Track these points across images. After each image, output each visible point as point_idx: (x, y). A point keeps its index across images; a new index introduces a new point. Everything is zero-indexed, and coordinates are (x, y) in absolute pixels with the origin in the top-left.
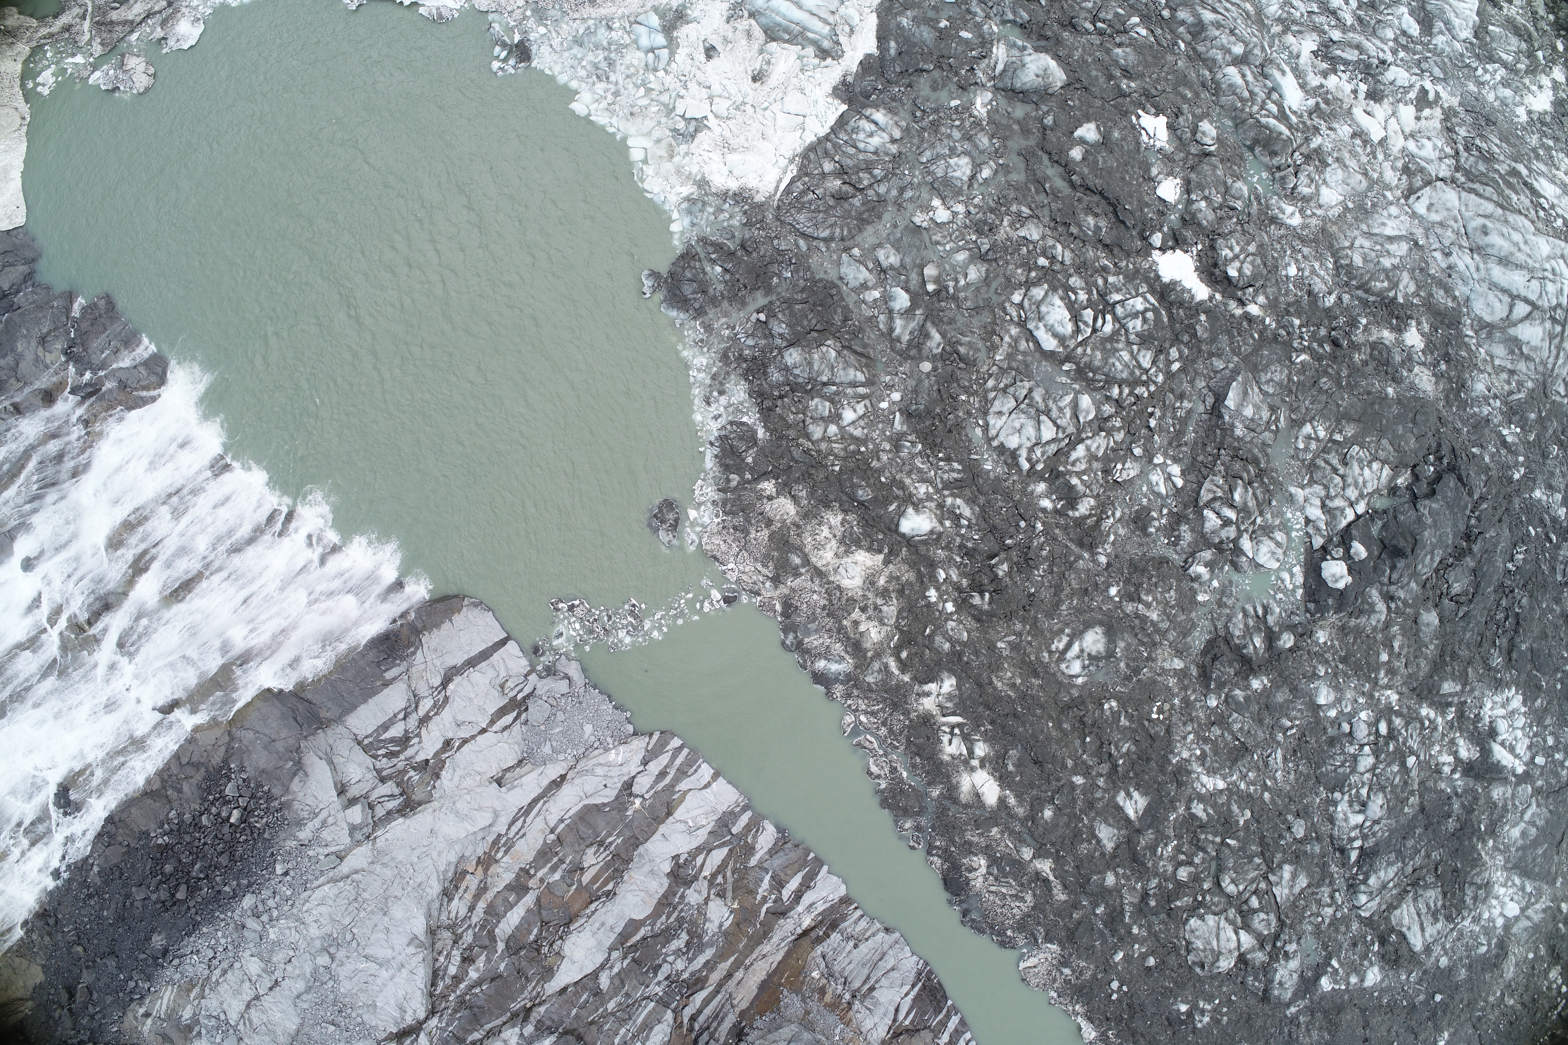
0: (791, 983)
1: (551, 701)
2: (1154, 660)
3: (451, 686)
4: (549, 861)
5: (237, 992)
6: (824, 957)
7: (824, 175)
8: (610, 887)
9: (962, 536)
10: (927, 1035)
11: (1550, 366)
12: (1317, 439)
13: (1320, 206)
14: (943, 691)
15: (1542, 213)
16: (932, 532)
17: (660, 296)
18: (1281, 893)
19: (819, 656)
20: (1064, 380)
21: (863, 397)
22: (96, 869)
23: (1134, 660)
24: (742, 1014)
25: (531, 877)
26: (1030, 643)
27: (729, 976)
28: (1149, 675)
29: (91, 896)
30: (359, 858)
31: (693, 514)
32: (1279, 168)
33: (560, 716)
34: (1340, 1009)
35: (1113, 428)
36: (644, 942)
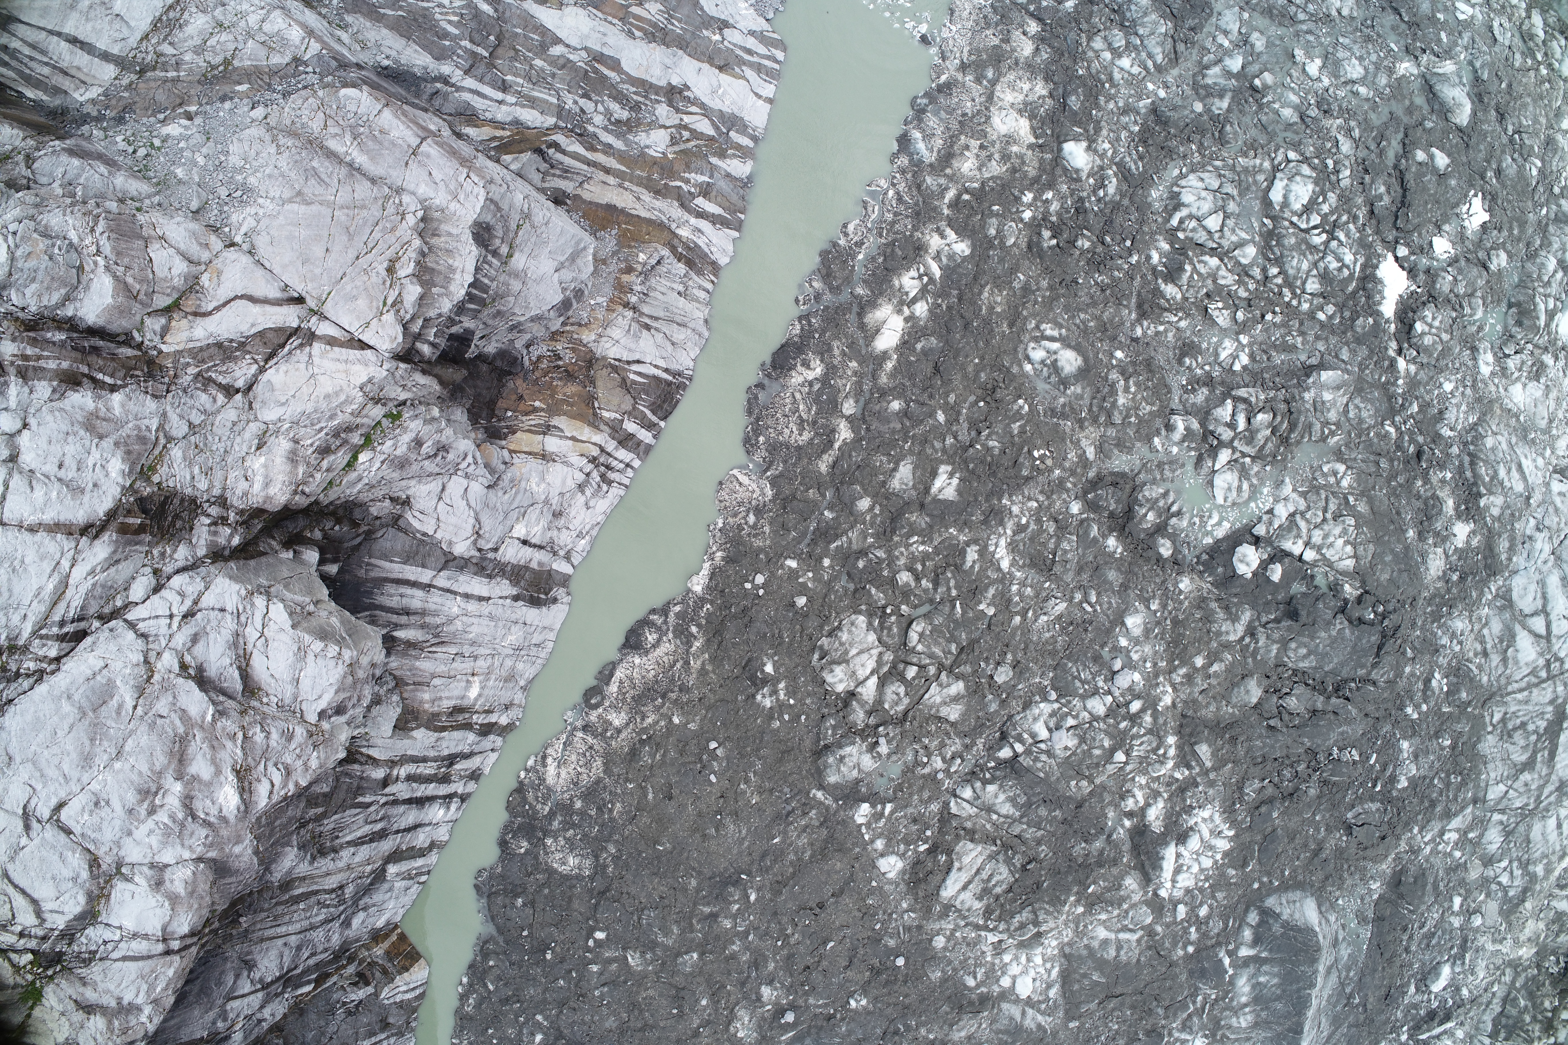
0: (625, 235)
2: (1082, 428)
6: (659, 262)
8: (638, 32)
9: (1089, 197)
10: (627, 403)
11: (1510, 689)
12: (1338, 482)
13: (1506, 389)
14: (954, 247)
16: (1077, 171)
18: (934, 695)
19: (922, 131)
20: (1256, 224)
21: (1146, 68)
23: (1072, 408)
24: (577, 197)
26: (1035, 302)
27: (607, 171)
28: (1067, 430)
32: (1511, 336)
34: (841, 851)
35: (1245, 284)
36: (605, 78)
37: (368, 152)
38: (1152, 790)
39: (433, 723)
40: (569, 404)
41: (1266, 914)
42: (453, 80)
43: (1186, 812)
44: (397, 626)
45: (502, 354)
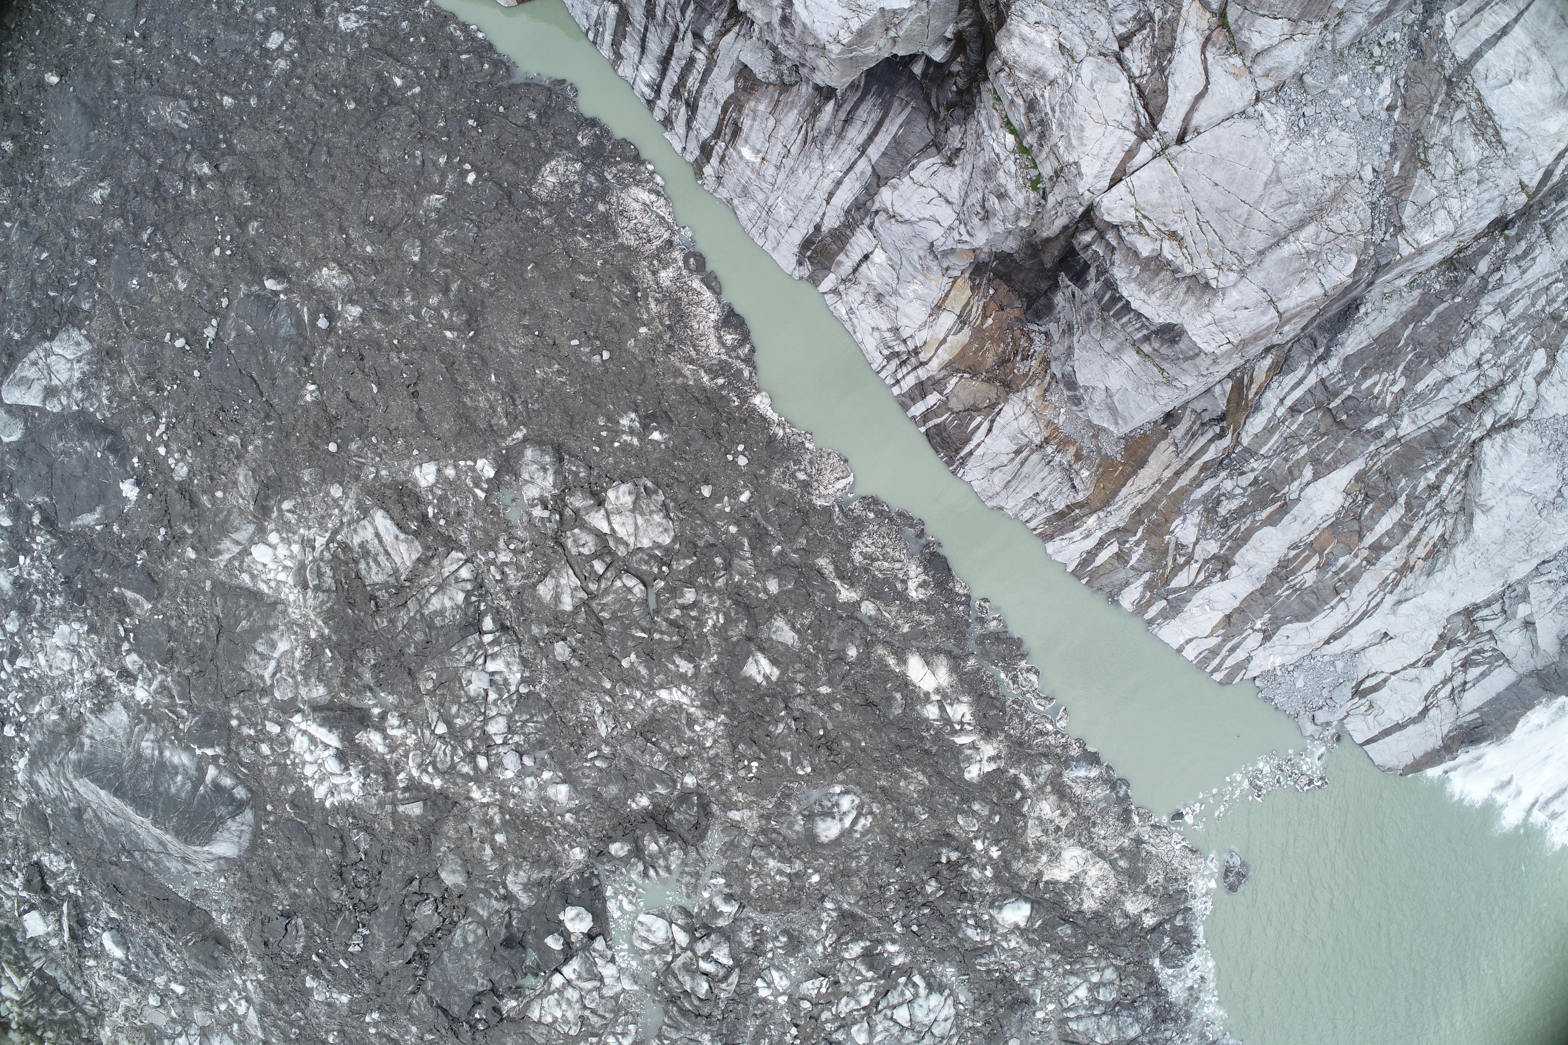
0: (1112, 466)
1: (1333, 704)
2: (761, 816)
3: (1420, 708)
4: (1348, 574)
6: (1074, 487)
8: (1293, 554)
9: (972, 909)
10: (955, 405)
14: (976, 766)
16: (1000, 908)
19: (1095, 780)
23: (783, 814)
24: (1165, 435)
25: (1365, 559)
26: (895, 821)
27: (1178, 474)
28: (765, 802)
30: (1521, 571)
31: (1213, 884)
33: (1325, 693)
34: (459, 434)
35: (833, 1021)
36: (1264, 506)
37: (1290, 259)
38: (397, 747)
39: (734, 103)
40: (977, 350)
41: (239, 806)
43: (364, 770)
44: (838, 107)
45: (1049, 308)
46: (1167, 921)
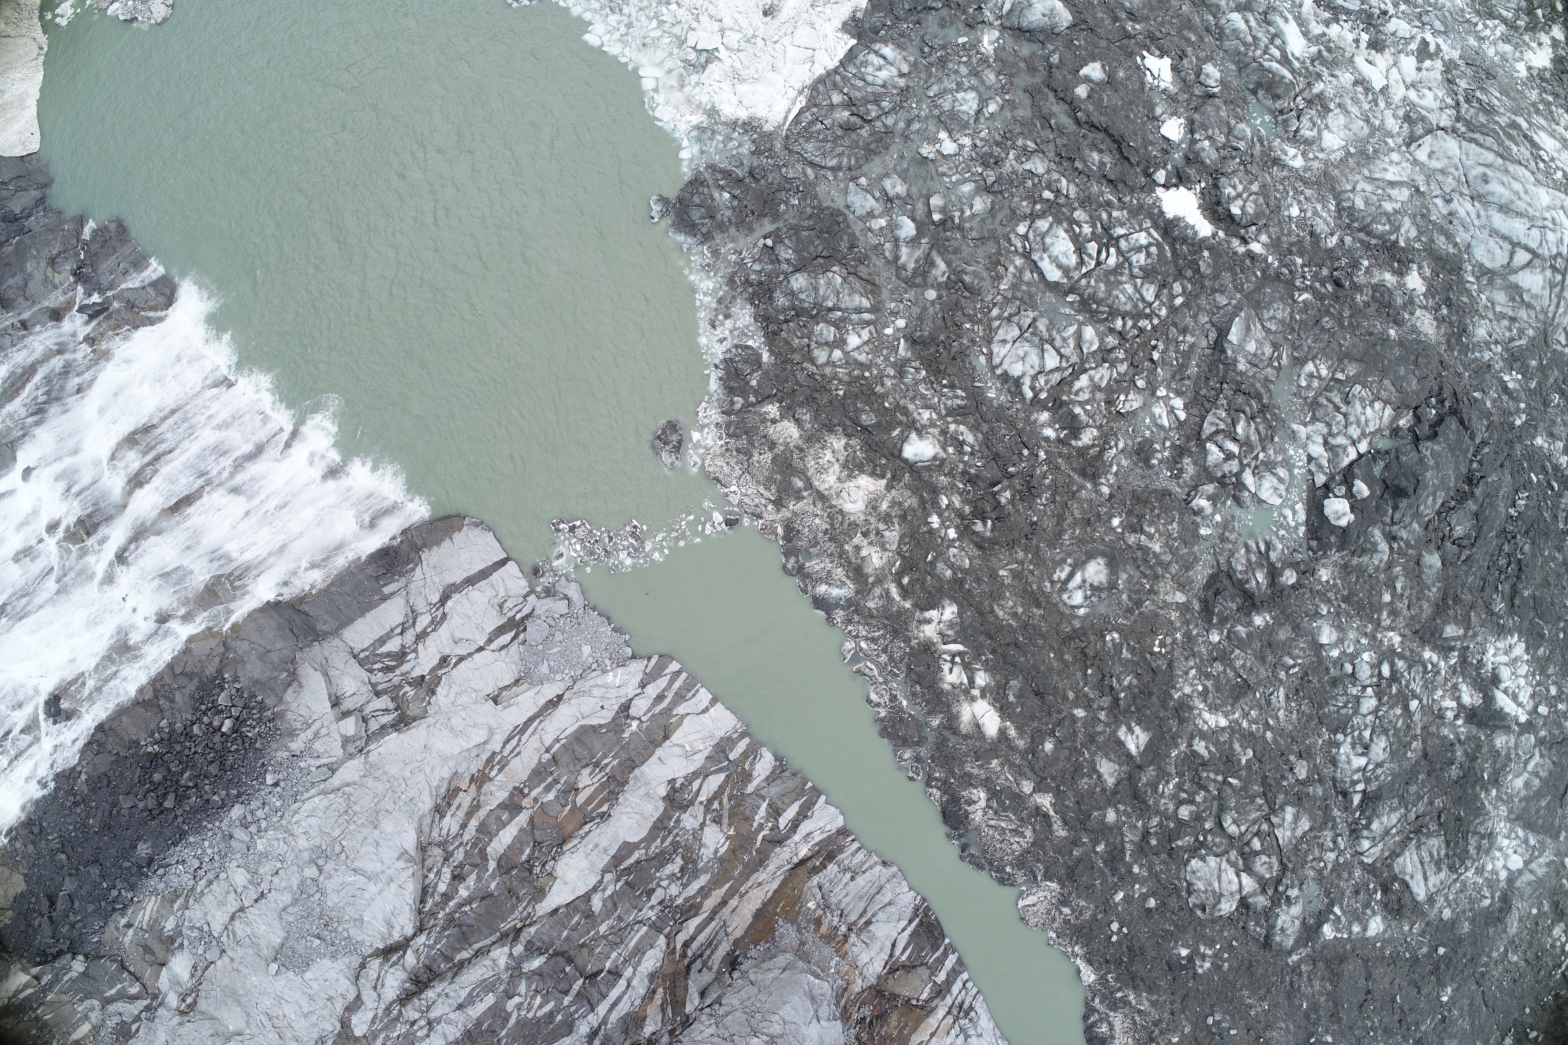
0: (787, 913)
1: (550, 621)
2: (1156, 593)
3: (449, 604)
4: (544, 780)
5: (222, 904)
6: (820, 888)
7: (832, 106)
8: (604, 808)
9: (965, 463)
10: (923, 972)
11: (1550, 315)
12: (1320, 378)
13: (1322, 150)
14: (944, 618)
15: (1541, 165)
16: (935, 458)
17: (668, 221)
18: (1284, 835)
19: (820, 580)
20: (1068, 311)
21: (868, 323)
22: (84, 777)
23: (1136, 592)
24: (736, 943)
25: (525, 796)
27: (724, 903)
28: (1151, 608)
29: (76, 804)
30: (351, 771)
31: (696, 436)
32: (1281, 112)
33: (559, 636)
34: (1342, 960)
35: (1117, 360)
36: (639, 865)
38: (1450, 689)
40: (904, 1027)
42: (596, 1025)
43: (1481, 668)
46: (753, 405)
